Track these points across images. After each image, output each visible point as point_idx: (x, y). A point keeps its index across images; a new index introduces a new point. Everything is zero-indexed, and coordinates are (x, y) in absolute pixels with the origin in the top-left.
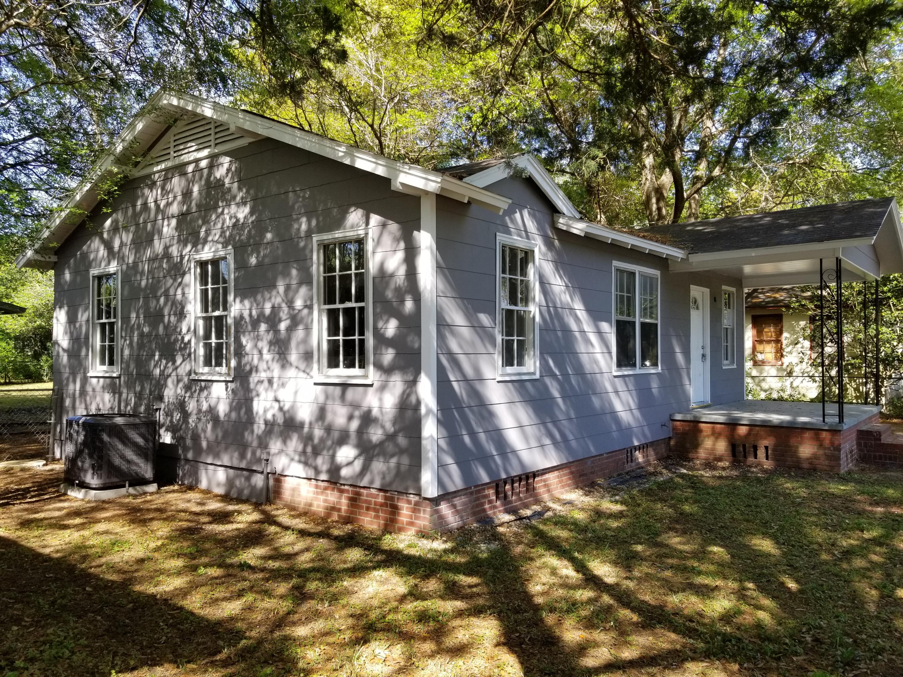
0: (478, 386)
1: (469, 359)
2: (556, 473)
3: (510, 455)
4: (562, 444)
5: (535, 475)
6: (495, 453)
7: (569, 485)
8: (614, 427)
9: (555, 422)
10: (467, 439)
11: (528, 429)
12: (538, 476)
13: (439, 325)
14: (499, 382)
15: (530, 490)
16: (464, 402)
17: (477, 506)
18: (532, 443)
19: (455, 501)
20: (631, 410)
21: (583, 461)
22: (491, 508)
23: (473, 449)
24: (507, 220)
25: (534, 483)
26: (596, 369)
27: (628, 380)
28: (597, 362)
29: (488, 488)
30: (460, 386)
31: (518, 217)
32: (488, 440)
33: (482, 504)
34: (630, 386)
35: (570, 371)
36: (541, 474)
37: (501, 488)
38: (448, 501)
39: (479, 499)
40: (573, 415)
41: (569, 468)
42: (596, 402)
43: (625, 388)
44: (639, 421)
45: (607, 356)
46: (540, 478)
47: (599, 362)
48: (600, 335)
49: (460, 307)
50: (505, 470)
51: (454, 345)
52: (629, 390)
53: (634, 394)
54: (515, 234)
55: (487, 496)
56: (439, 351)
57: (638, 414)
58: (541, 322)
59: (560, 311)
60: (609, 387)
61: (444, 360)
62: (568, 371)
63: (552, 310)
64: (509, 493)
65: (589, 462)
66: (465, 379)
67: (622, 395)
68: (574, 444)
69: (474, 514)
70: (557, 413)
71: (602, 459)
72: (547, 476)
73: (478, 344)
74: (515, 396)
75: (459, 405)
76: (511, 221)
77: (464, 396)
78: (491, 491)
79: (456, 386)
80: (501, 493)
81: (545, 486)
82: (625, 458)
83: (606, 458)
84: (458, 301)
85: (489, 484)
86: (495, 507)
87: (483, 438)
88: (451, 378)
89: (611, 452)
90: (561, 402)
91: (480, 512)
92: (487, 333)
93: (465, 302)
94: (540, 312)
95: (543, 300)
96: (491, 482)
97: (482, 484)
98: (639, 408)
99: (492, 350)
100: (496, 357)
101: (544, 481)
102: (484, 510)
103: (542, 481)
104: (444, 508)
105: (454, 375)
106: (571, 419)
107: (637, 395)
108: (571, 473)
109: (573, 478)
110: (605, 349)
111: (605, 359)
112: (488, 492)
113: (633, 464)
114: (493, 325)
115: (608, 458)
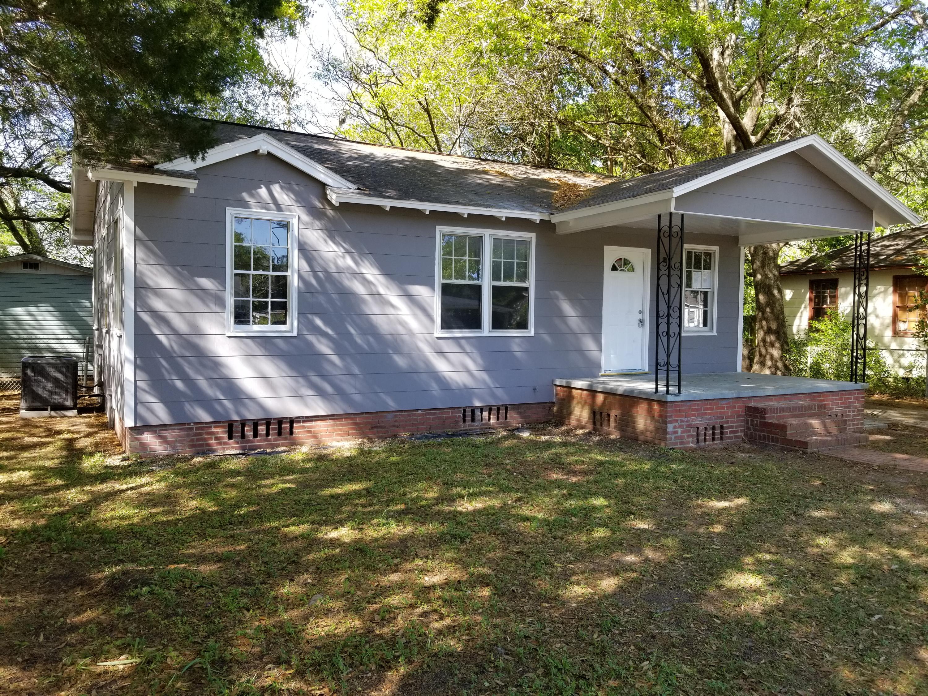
0: (196, 340)
1: (184, 318)
2: (329, 422)
3: (247, 401)
4: (337, 397)
5: (292, 421)
6: (221, 397)
7: (352, 435)
8: (434, 386)
9: (324, 376)
10: (179, 384)
11: (278, 382)
12: (299, 422)
13: (137, 289)
14: (229, 337)
15: (285, 433)
16: (175, 352)
17: (198, 440)
18: (283, 393)
19: (165, 433)
20: (468, 371)
21: (380, 414)
22: (220, 444)
23: (188, 392)
24: (245, 195)
25: (291, 428)
26: (401, 330)
27: (463, 342)
28: (403, 324)
29: (215, 427)
30: (169, 340)
31: (263, 191)
32: (211, 386)
33: (205, 439)
34: (468, 348)
35: (353, 331)
36: (304, 421)
37: (237, 428)
38: (155, 432)
39: (201, 434)
40: (356, 371)
41: (352, 419)
42: (400, 361)
43: (457, 349)
44: (484, 382)
45: (423, 318)
46: (301, 424)
47: (406, 323)
48: (410, 298)
49: (169, 273)
50: (238, 413)
51: (158, 305)
52: (466, 352)
53: (477, 356)
54: (256, 207)
55: (213, 433)
56: (138, 309)
57: (484, 376)
58: (301, 285)
59: (336, 275)
60: (425, 348)
61: (146, 317)
62: (348, 331)
63: (320, 274)
64: (249, 433)
65: (390, 416)
66: (176, 333)
67: (451, 356)
68: (357, 398)
69: (193, 446)
70: (328, 368)
71: (414, 415)
72: (314, 423)
73: (197, 304)
74: (257, 350)
75: (168, 355)
76: (252, 195)
77: (175, 347)
78: (220, 430)
79: (163, 339)
80: (237, 432)
81: (310, 432)
82: (459, 417)
83: (423, 415)
84: (168, 267)
85: (216, 423)
86: (225, 443)
87: (203, 384)
88: (156, 331)
89: (432, 409)
90: (335, 359)
91: (202, 445)
92: (211, 295)
93: (179, 268)
94: (300, 276)
95: (305, 266)
96: (220, 422)
97: (206, 423)
98: (486, 370)
99: (218, 310)
100: (226, 316)
101: (308, 427)
102: (208, 445)
103: (304, 427)
104: (148, 438)
105: (160, 330)
106: (353, 375)
107: (482, 357)
108: (356, 424)
109: (360, 428)
110: (419, 312)
111: (419, 321)
112: (213, 430)
113: (476, 424)
114: (221, 288)
115: (426, 415)
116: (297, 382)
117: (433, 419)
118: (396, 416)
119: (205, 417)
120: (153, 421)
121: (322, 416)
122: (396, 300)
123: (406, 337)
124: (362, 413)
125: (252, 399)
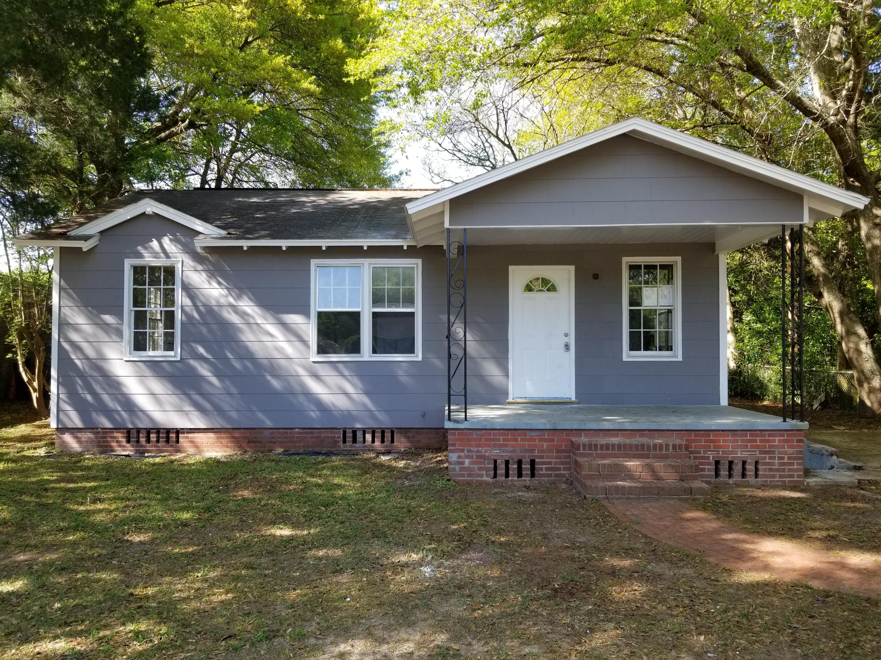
0: (100, 363)
1: (93, 347)
2: (211, 435)
3: (140, 413)
4: (215, 414)
5: (178, 432)
6: (120, 409)
8: (311, 407)
9: (204, 395)
10: (89, 398)
11: (164, 398)
12: (183, 433)
13: (60, 325)
14: (126, 361)
15: (172, 442)
16: (86, 373)
17: (104, 442)
18: (168, 408)
19: (79, 435)
20: (346, 394)
21: (257, 431)
22: (120, 446)
23: (96, 404)
24: (139, 248)
25: (178, 437)
26: (277, 355)
27: (340, 366)
28: (279, 350)
29: (117, 432)
30: (82, 363)
31: (155, 244)
32: (112, 400)
33: (107, 442)
34: (346, 373)
35: (230, 356)
36: (187, 433)
37: (134, 434)
38: (72, 434)
39: (105, 437)
40: (234, 390)
41: (230, 433)
42: (275, 383)
43: (334, 373)
44: (365, 405)
45: (298, 344)
46: (186, 435)
47: (283, 349)
48: (285, 326)
49: (83, 313)
50: (132, 423)
51: (75, 337)
52: (343, 376)
53: (356, 380)
54: (149, 257)
55: (114, 437)
56: (61, 340)
57: (365, 399)
58: (184, 318)
59: (216, 308)
60: (301, 372)
61: (66, 346)
62: (226, 355)
63: (202, 308)
64: (143, 440)
65: (267, 433)
66: (87, 358)
67: (328, 379)
68: (234, 414)
69: (100, 446)
70: (207, 388)
71: (291, 433)
72: (196, 435)
73: (103, 336)
74: (147, 372)
75: (81, 375)
76: (146, 248)
77: (87, 368)
78: (120, 435)
79: (78, 362)
80: (134, 438)
81: (192, 442)
82: (339, 437)
83: (300, 433)
84: (82, 308)
85: (117, 429)
86: (124, 446)
87: (106, 398)
88: (73, 357)
89: (309, 429)
90: (214, 380)
91: (107, 446)
92: (113, 328)
93: (90, 308)
94: (183, 311)
95: (187, 302)
96: (120, 429)
97: (110, 429)
98: (367, 393)
99: (118, 340)
100: (123, 344)
101: (191, 438)
102: (111, 446)
103: (187, 438)
104: (68, 438)
105: (76, 355)
106: (230, 394)
107: (362, 381)
108: (234, 437)
109: (238, 442)
110: (293, 338)
111: (294, 347)
112: (116, 435)
113: (357, 445)
114: (121, 323)
115: (303, 433)
116: (181, 399)
117: (311, 438)
118: (272, 433)
119: (108, 425)
120: (70, 425)
121: (203, 429)
122: (272, 329)
123: (283, 362)
124: (240, 429)
125: (143, 411)
